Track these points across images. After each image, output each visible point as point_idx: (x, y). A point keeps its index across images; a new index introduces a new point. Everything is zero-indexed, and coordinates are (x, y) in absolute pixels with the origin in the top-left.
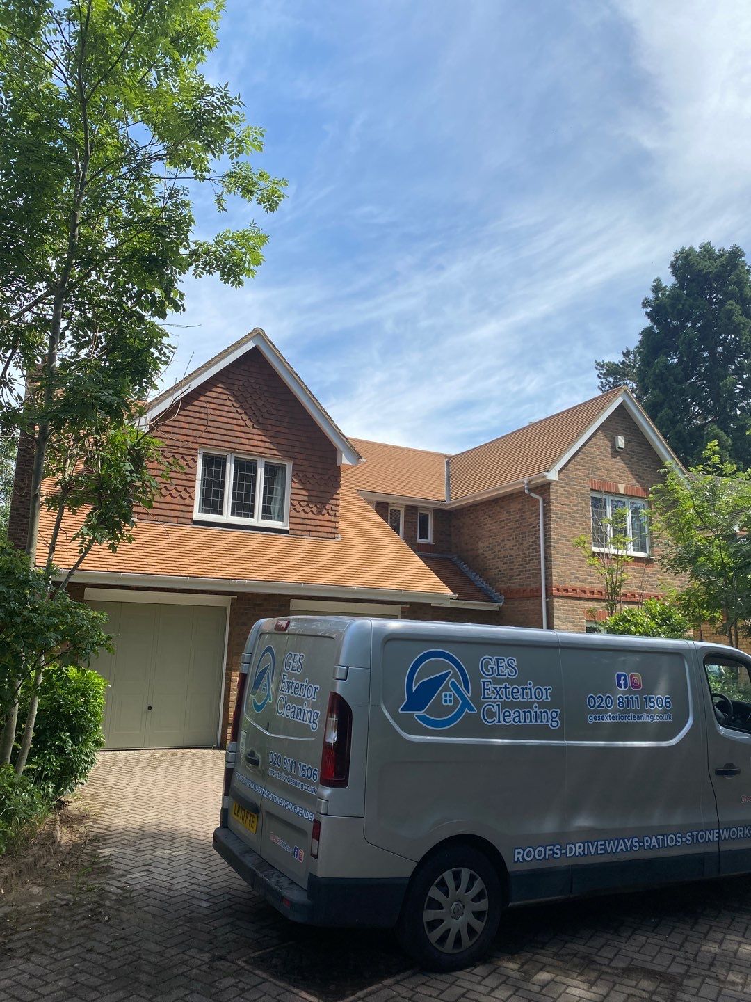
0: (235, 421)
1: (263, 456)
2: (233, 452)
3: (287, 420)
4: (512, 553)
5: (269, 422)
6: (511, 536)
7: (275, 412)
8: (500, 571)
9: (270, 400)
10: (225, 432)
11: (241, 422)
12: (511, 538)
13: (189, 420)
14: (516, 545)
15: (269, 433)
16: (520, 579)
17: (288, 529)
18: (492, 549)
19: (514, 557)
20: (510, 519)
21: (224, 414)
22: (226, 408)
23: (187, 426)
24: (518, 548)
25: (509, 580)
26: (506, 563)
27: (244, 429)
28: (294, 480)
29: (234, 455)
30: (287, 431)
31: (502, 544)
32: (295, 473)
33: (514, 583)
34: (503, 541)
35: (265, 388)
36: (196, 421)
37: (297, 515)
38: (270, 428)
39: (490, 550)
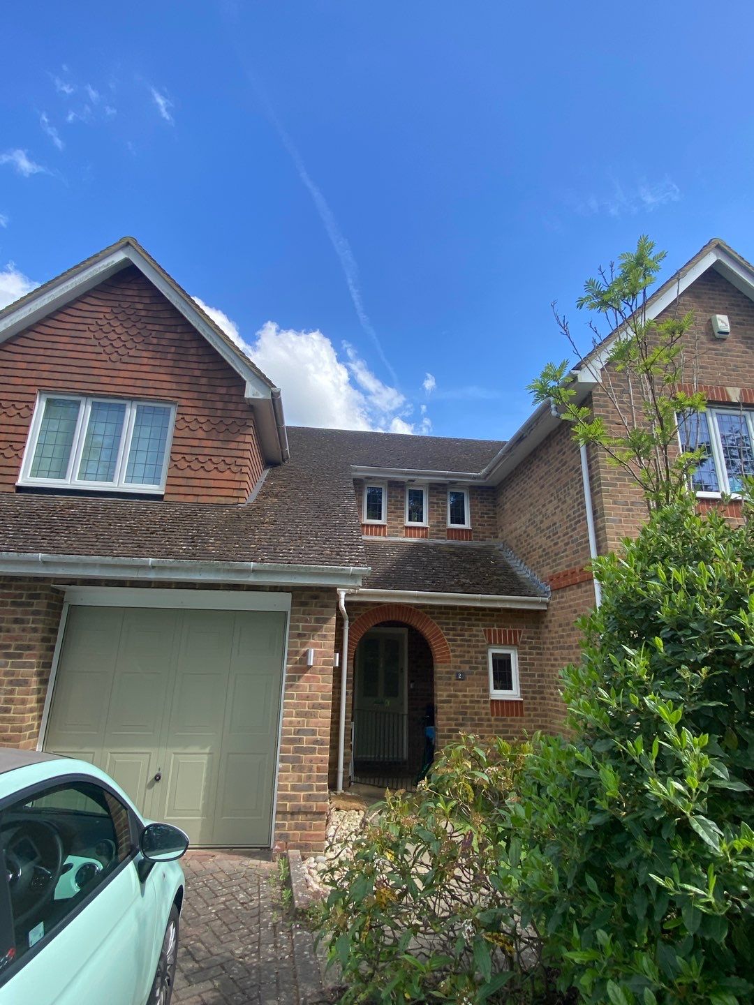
0: (93, 356)
1: (134, 397)
2: (91, 395)
3: (173, 349)
4: (556, 519)
5: (145, 354)
6: (552, 495)
7: (155, 341)
8: (544, 550)
9: (150, 327)
10: (77, 370)
11: (104, 357)
12: (553, 498)
13: (29, 358)
14: (558, 507)
16: (567, 556)
17: (163, 493)
18: (534, 521)
19: (557, 525)
20: (549, 471)
21: (79, 348)
22: (83, 341)
23: (24, 365)
24: (562, 510)
25: (555, 561)
26: (549, 537)
27: (109, 365)
28: (178, 426)
29: (91, 400)
30: (171, 363)
31: (544, 510)
32: (181, 416)
33: (559, 564)
34: (544, 505)
35: (143, 313)
36: (39, 359)
37: (180, 473)
38: (145, 361)
39: (532, 524)
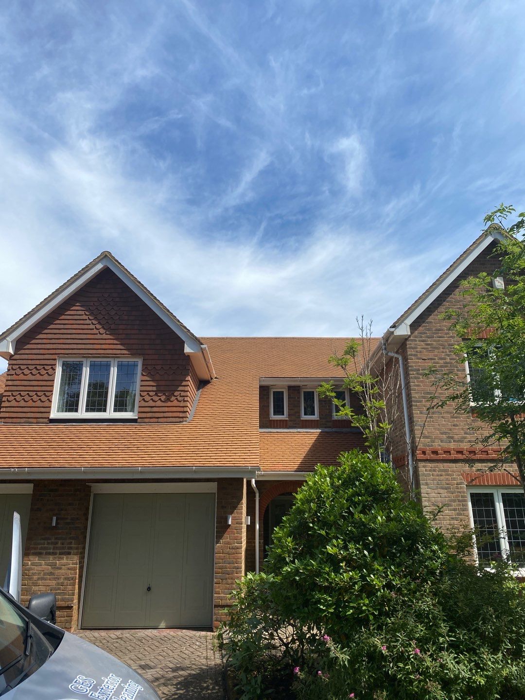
0: (89, 332)
1: (115, 356)
2: (89, 357)
3: (137, 322)
5: (121, 327)
9: (122, 309)
10: (80, 341)
11: (95, 331)
13: (51, 336)
15: (120, 337)
17: (137, 418)
21: (80, 327)
22: (82, 322)
25: (396, 447)
26: (394, 430)
27: (99, 336)
28: (143, 373)
29: (89, 360)
30: (137, 332)
32: (145, 366)
35: (117, 300)
36: (56, 336)
37: (146, 404)
38: (121, 331)
